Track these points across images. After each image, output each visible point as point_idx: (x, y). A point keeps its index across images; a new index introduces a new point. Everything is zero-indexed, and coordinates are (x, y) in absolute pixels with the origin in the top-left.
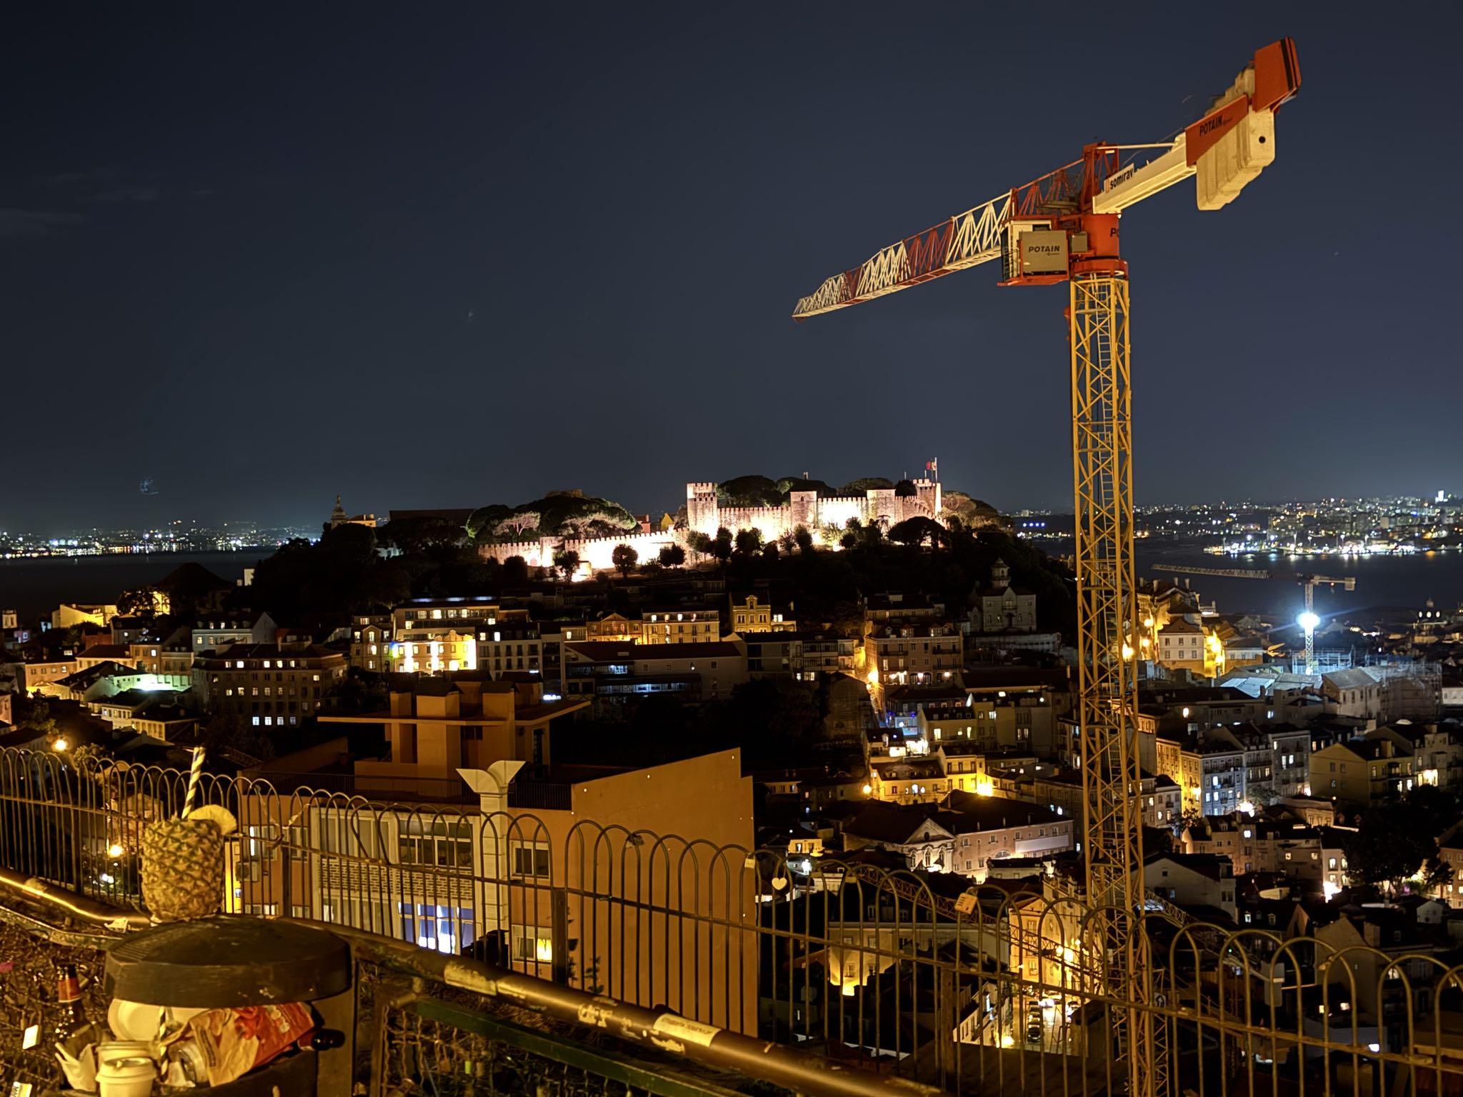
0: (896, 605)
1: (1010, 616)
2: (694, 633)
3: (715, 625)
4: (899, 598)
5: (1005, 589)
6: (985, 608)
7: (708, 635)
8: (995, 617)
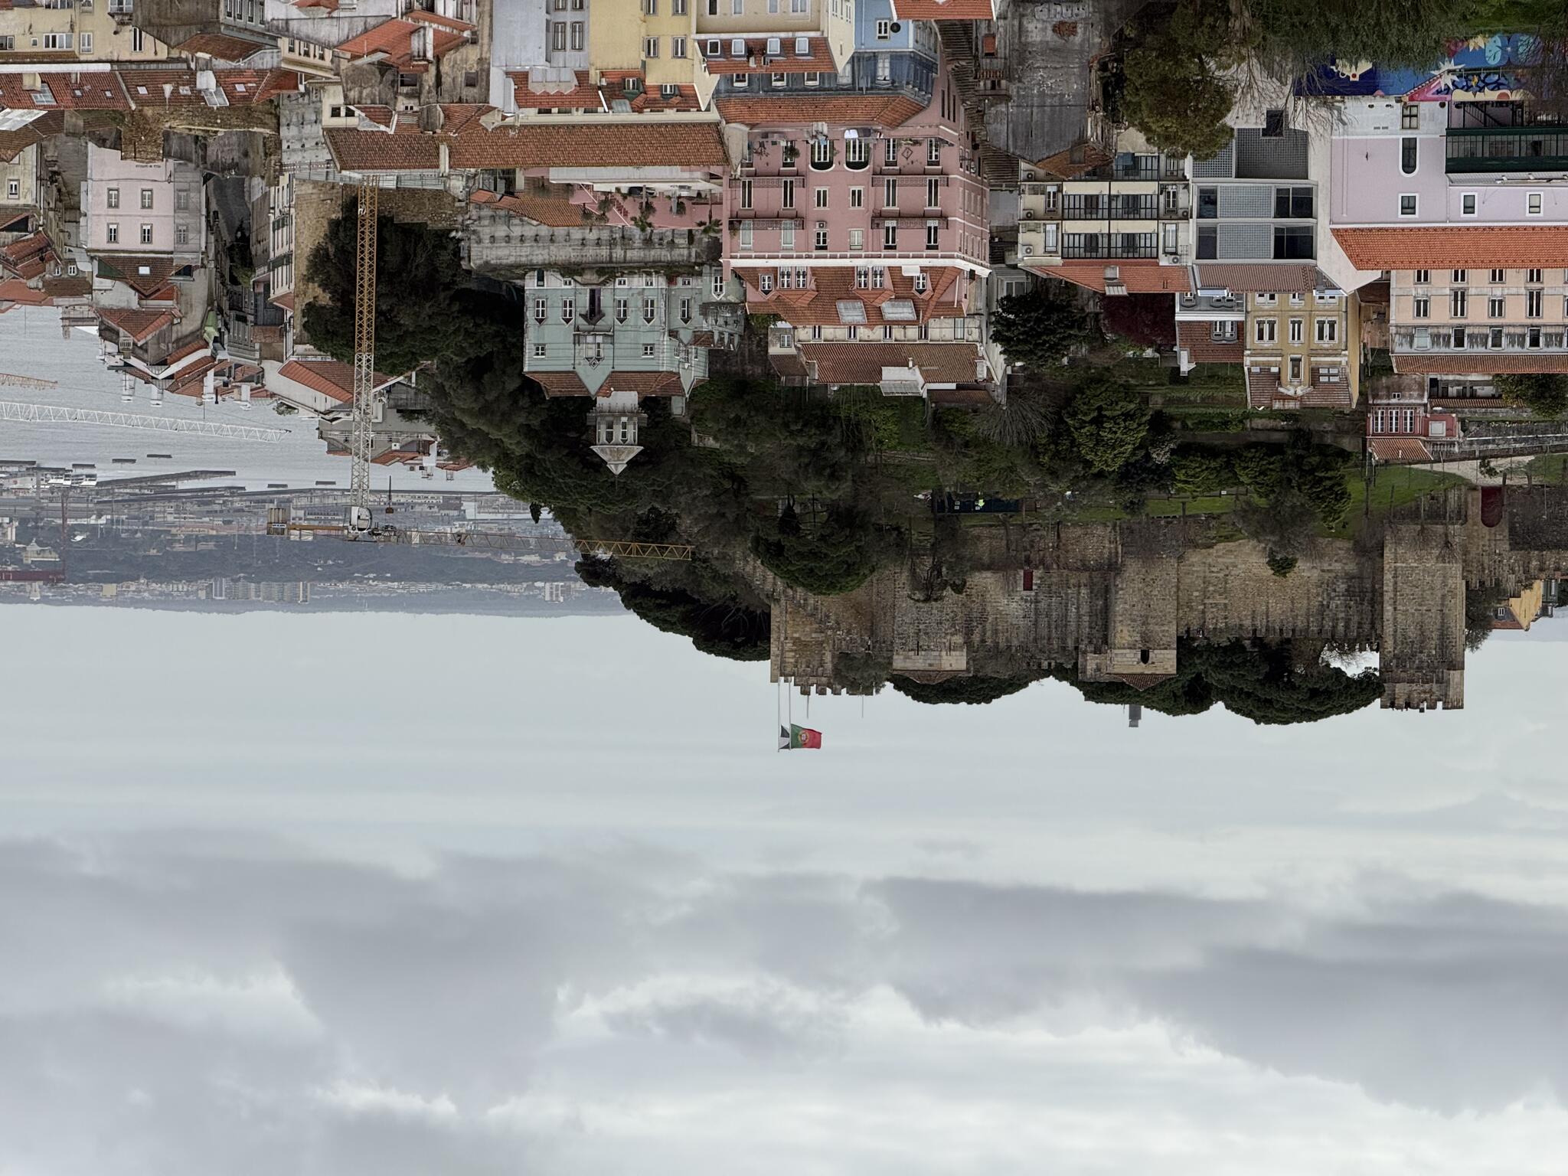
5: (607, 390)
6: (663, 340)
7: (1421, 290)
8: (635, 317)
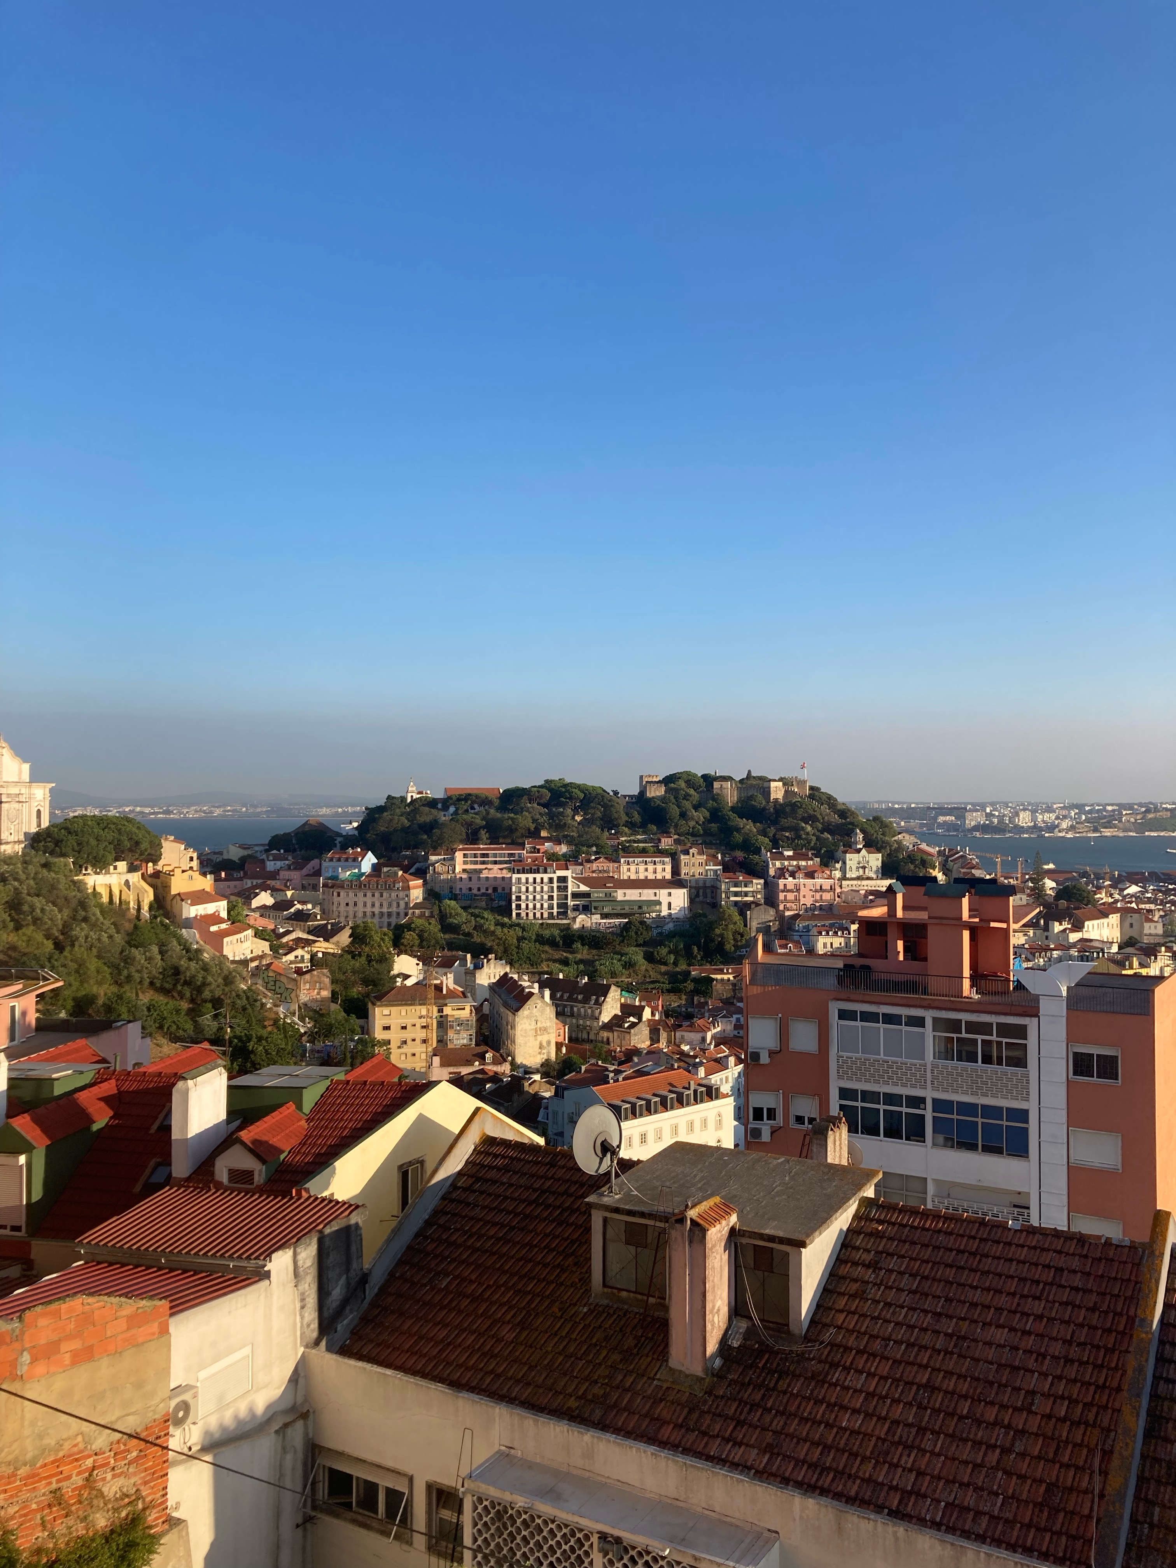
0: (789, 858)
1: (864, 868)
2: (655, 872)
3: (668, 868)
4: (790, 853)
5: (861, 850)
6: (848, 862)
7: (664, 874)
8: (854, 868)
